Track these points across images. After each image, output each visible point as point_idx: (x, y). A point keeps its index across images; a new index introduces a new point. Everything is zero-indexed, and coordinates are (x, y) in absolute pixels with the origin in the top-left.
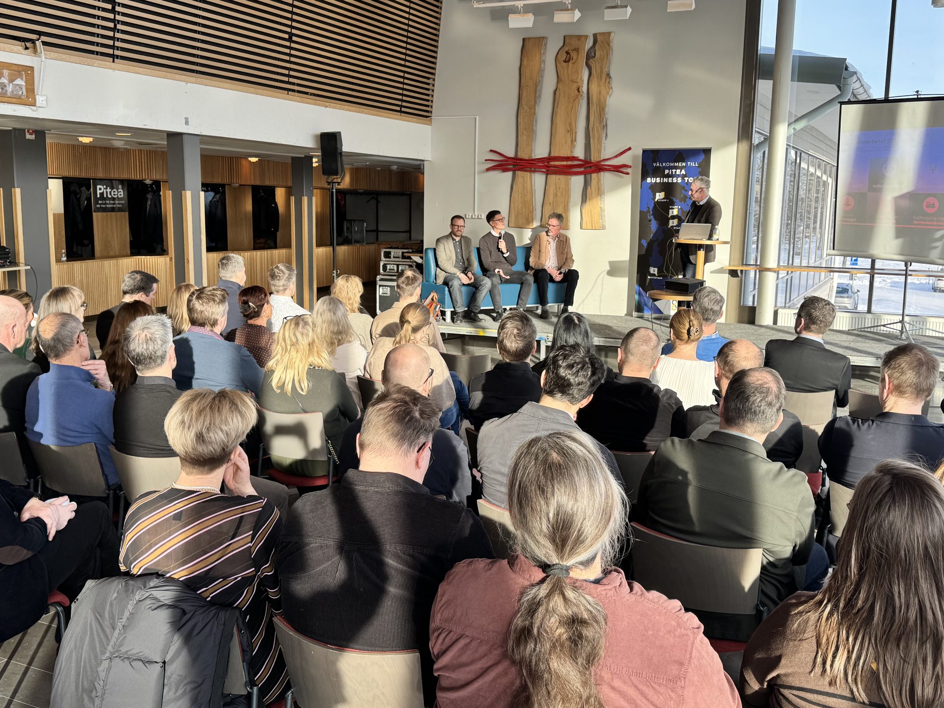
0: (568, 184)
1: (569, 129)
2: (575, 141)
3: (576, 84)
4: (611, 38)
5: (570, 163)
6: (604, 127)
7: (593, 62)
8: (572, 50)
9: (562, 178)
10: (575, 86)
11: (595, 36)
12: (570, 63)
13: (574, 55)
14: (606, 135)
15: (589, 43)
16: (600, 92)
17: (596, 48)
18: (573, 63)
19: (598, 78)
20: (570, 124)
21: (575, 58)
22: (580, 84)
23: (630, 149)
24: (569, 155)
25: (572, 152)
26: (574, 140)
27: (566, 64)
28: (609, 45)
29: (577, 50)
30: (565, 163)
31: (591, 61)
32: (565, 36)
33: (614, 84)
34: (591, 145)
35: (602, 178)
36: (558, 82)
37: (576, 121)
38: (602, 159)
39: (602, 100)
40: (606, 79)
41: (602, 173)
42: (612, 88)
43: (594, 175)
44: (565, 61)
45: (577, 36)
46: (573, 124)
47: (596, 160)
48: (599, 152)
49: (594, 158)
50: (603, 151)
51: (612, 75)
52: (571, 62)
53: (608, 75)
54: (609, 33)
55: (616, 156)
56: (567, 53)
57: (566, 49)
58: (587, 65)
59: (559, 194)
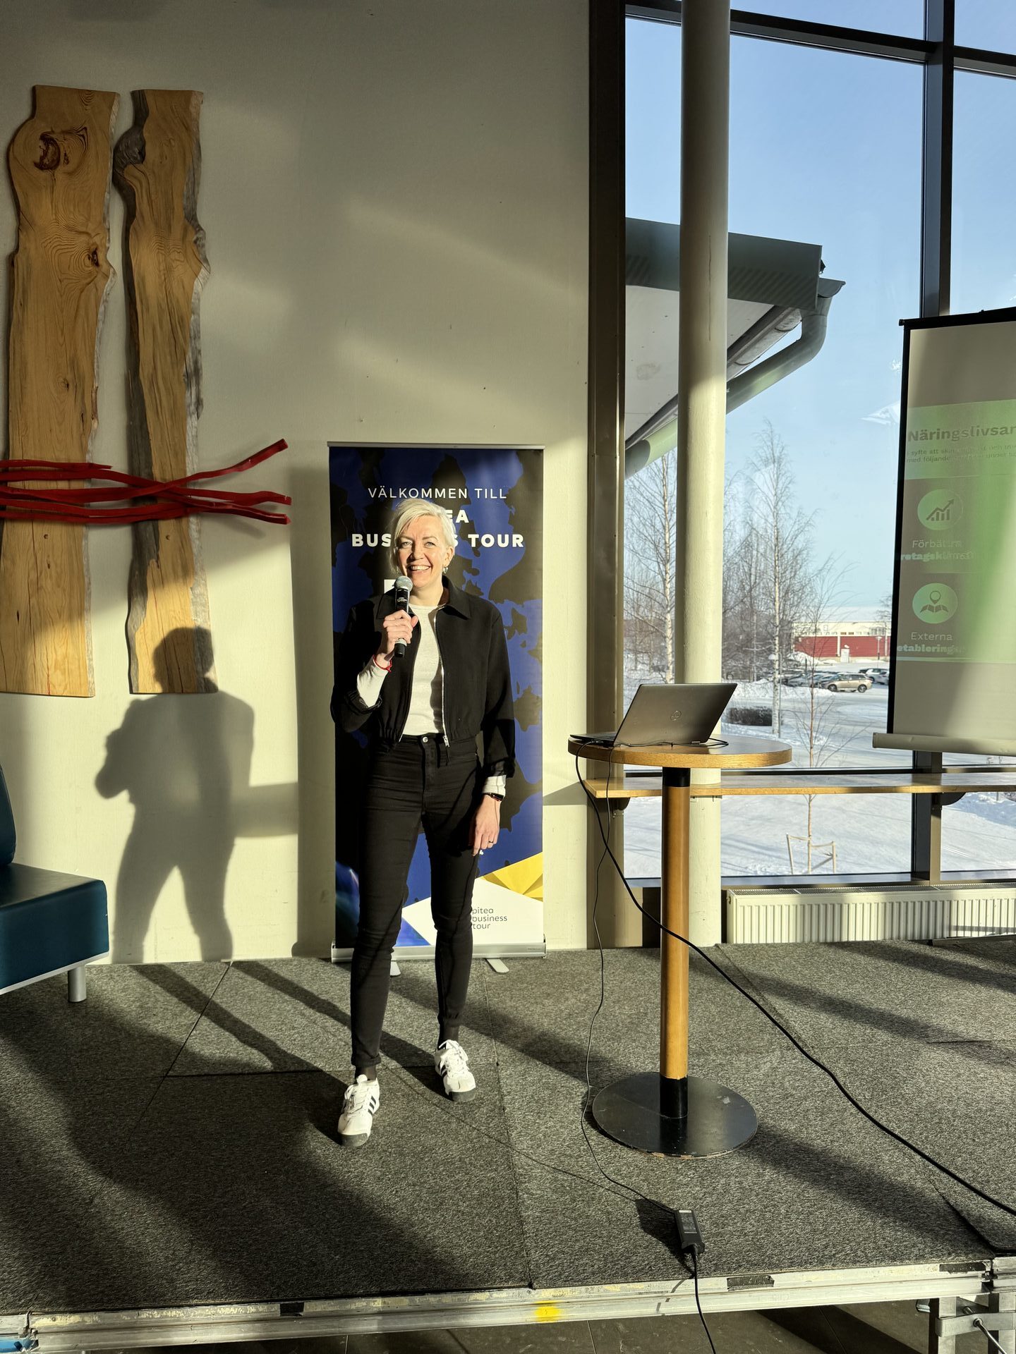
0: (76, 554)
1: (69, 377)
2: (95, 415)
3: (84, 238)
4: (192, 110)
5: (76, 485)
6: (187, 375)
7: (138, 174)
8: (64, 132)
9: (57, 533)
10: (81, 243)
11: (139, 98)
12: (60, 172)
13: (69, 146)
14: (199, 402)
15: (122, 120)
16: (169, 270)
17: (146, 135)
18: (70, 174)
19: (156, 224)
20: (73, 364)
21: (74, 160)
22: (97, 240)
23: (280, 446)
24: (75, 457)
25: (84, 450)
26: (88, 415)
27: (45, 174)
28: (187, 129)
29: (81, 134)
30: (62, 485)
31: (132, 174)
32: (34, 89)
33: (213, 249)
34: (151, 430)
35: (194, 534)
36: (18, 230)
37: (92, 355)
38: (189, 474)
39: (177, 291)
40: (185, 230)
41: (193, 520)
42: (206, 261)
43: (167, 527)
44: (41, 166)
45: (79, 92)
46: (84, 364)
47: (168, 478)
48: (179, 452)
49: (163, 471)
50: (190, 449)
51: (203, 219)
52: (61, 168)
53: (191, 219)
54: (186, 96)
55: (240, 467)
56: (46, 139)
57: (43, 127)
58: (119, 184)
59: (48, 584)
